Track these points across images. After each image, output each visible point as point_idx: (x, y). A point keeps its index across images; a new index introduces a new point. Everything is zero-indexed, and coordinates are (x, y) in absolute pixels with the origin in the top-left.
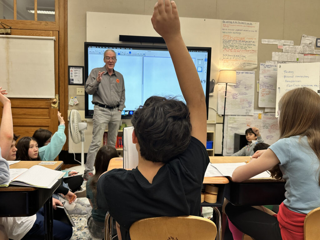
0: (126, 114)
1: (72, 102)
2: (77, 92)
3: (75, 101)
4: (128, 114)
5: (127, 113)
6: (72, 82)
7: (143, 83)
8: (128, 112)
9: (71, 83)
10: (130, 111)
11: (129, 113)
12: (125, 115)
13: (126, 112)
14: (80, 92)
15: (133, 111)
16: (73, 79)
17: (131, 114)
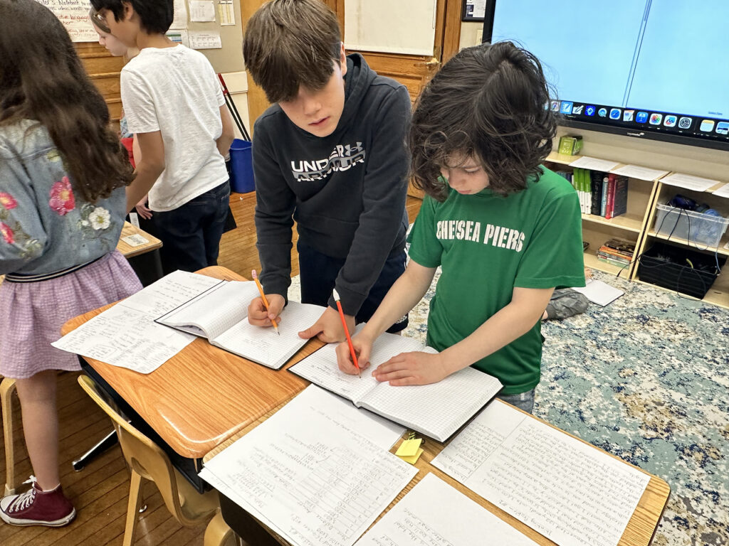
0: (574, 112)
2: (478, 41)
4: (579, 113)
5: (578, 111)
6: (470, 13)
7: (646, 18)
8: (582, 106)
9: (470, 18)
10: (587, 106)
11: (584, 111)
12: (572, 114)
13: (575, 108)
15: (597, 107)
16: (472, 6)
17: (590, 114)
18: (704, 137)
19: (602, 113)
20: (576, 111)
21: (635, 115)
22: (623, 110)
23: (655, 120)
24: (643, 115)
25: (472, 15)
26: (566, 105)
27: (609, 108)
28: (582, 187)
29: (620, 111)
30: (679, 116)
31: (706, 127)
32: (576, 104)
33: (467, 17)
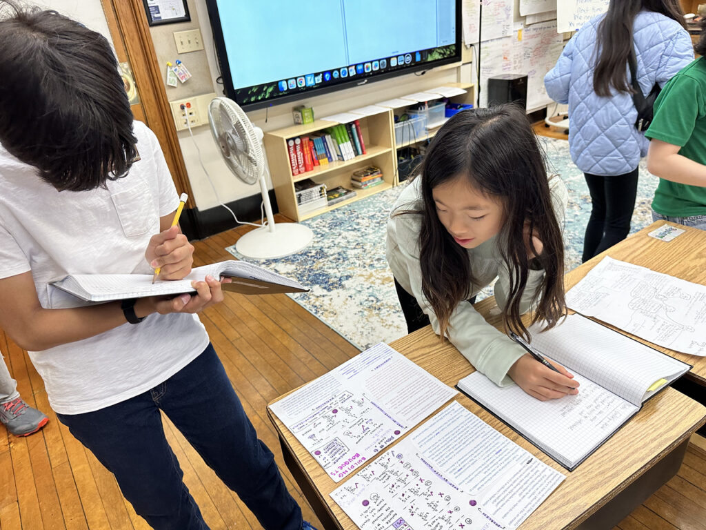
0: (317, 82)
1: (172, 78)
2: (179, 45)
3: (180, 74)
4: (320, 81)
5: (319, 80)
6: (156, 15)
8: (321, 75)
9: (157, 21)
10: (324, 73)
11: (323, 78)
12: (316, 84)
13: (316, 78)
14: (185, 42)
15: (331, 72)
16: (157, 8)
17: (328, 79)
18: (395, 70)
19: (336, 75)
20: (318, 80)
21: (356, 69)
22: (348, 67)
23: (368, 68)
24: (360, 67)
25: (160, 17)
26: (309, 78)
27: (339, 70)
28: (343, 139)
29: (346, 69)
30: (379, 60)
31: (394, 63)
32: (316, 75)
33: (154, 21)
